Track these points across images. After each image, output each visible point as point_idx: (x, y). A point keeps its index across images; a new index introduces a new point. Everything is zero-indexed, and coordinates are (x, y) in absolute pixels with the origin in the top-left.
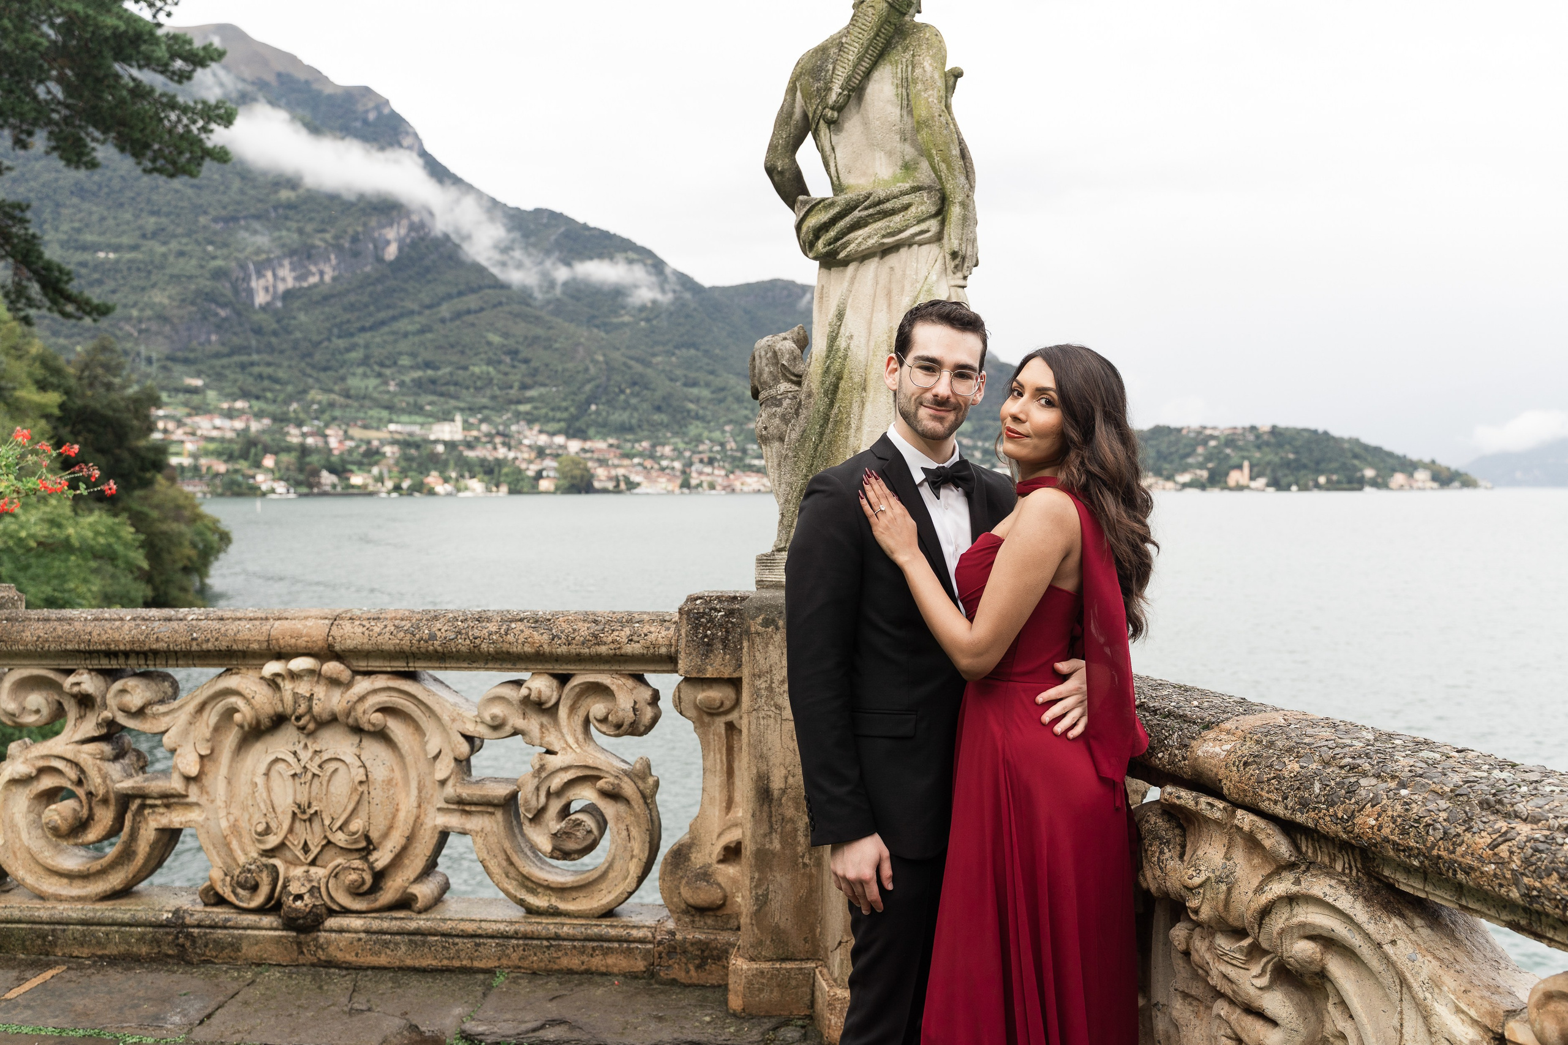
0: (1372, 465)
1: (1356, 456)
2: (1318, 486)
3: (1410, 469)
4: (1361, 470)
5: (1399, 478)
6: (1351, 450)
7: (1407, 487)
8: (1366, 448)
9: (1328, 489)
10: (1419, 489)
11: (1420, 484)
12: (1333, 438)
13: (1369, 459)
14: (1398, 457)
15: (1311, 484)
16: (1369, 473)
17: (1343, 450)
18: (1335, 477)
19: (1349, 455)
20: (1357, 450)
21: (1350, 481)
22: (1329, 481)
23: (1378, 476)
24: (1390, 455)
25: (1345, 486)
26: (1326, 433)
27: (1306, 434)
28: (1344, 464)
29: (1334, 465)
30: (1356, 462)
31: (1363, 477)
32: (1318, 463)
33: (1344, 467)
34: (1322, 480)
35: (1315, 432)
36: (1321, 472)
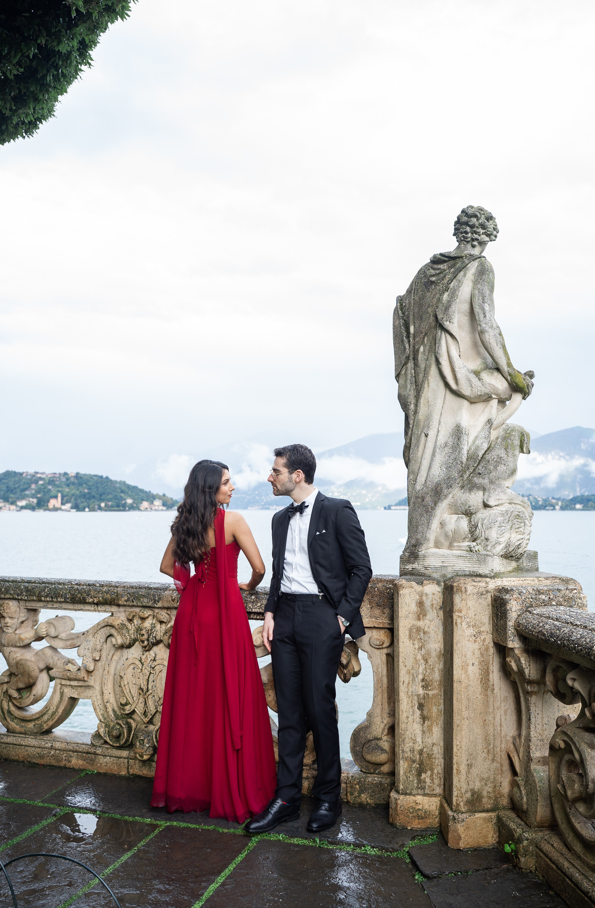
0: (131, 497)
1: (122, 492)
2: (100, 508)
3: (151, 499)
4: (125, 499)
5: (145, 504)
6: (120, 488)
7: (149, 509)
8: (129, 487)
9: (106, 510)
10: (155, 510)
11: (156, 508)
12: (111, 480)
13: (130, 493)
14: (146, 492)
15: (97, 507)
16: (129, 501)
17: (115, 488)
18: (110, 503)
19: (119, 491)
20: (123, 488)
21: (118, 506)
22: (106, 505)
23: (134, 502)
24: (142, 491)
25: (116, 508)
26: (107, 478)
27: (96, 478)
28: (116, 496)
29: (110, 496)
30: (122, 495)
31: (126, 503)
32: (101, 496)
33: (115, 498)
34: (103, 505)
35: (101, 477)
36: (102, 500)
